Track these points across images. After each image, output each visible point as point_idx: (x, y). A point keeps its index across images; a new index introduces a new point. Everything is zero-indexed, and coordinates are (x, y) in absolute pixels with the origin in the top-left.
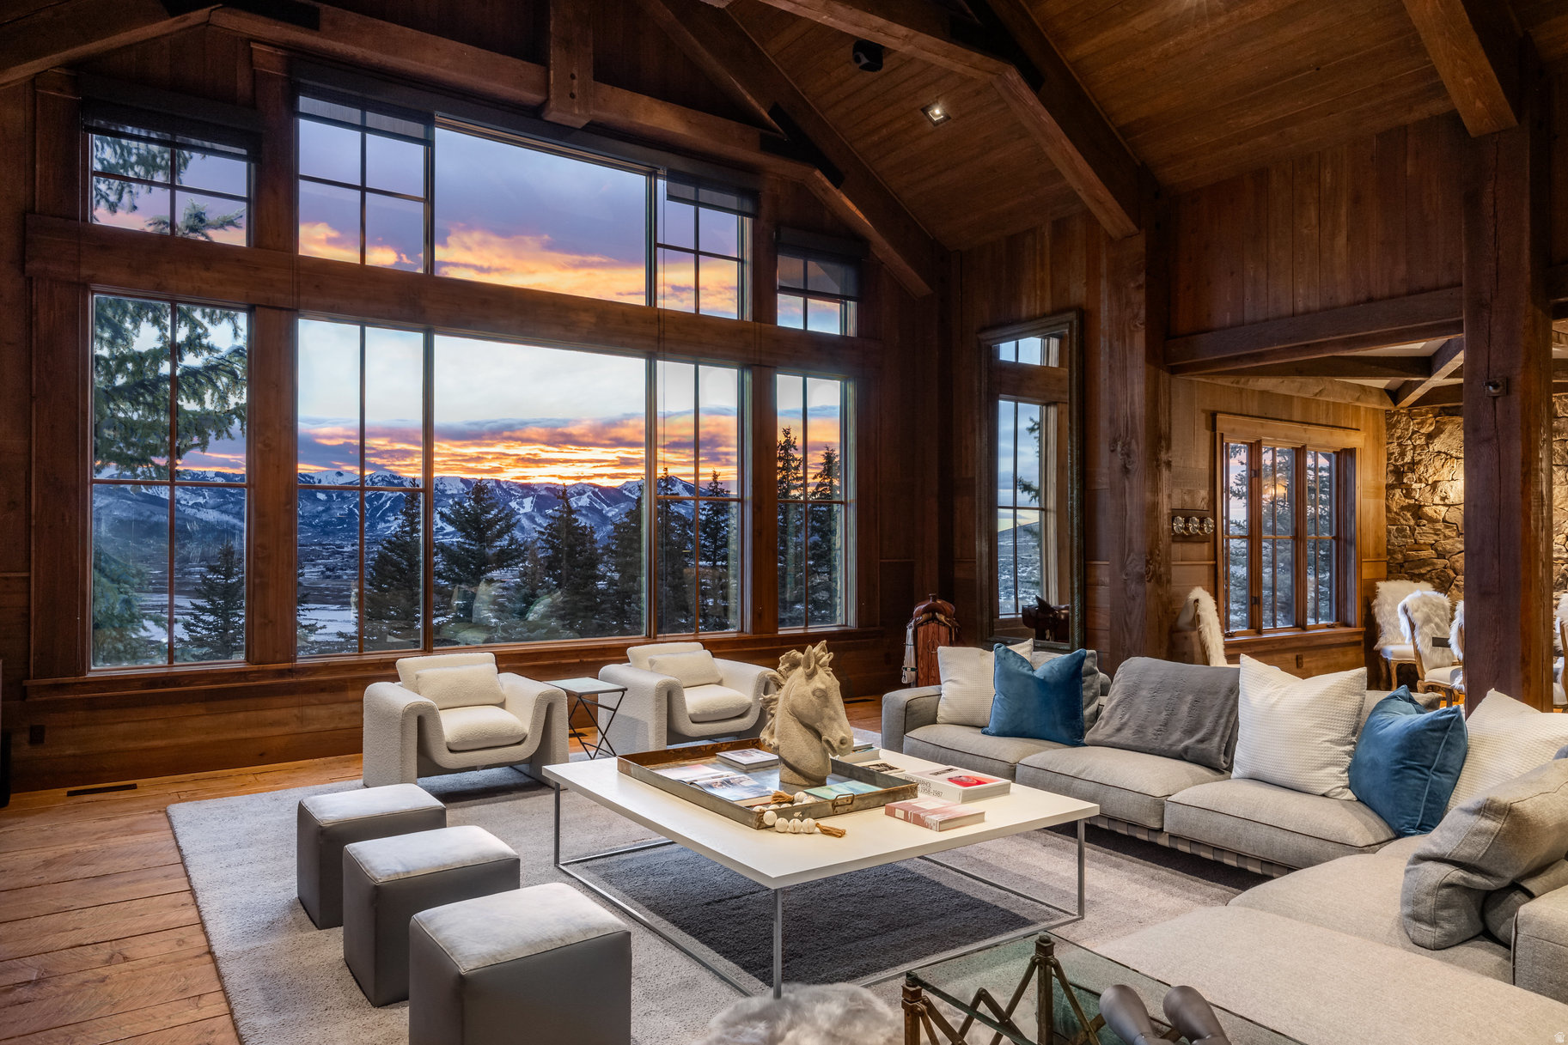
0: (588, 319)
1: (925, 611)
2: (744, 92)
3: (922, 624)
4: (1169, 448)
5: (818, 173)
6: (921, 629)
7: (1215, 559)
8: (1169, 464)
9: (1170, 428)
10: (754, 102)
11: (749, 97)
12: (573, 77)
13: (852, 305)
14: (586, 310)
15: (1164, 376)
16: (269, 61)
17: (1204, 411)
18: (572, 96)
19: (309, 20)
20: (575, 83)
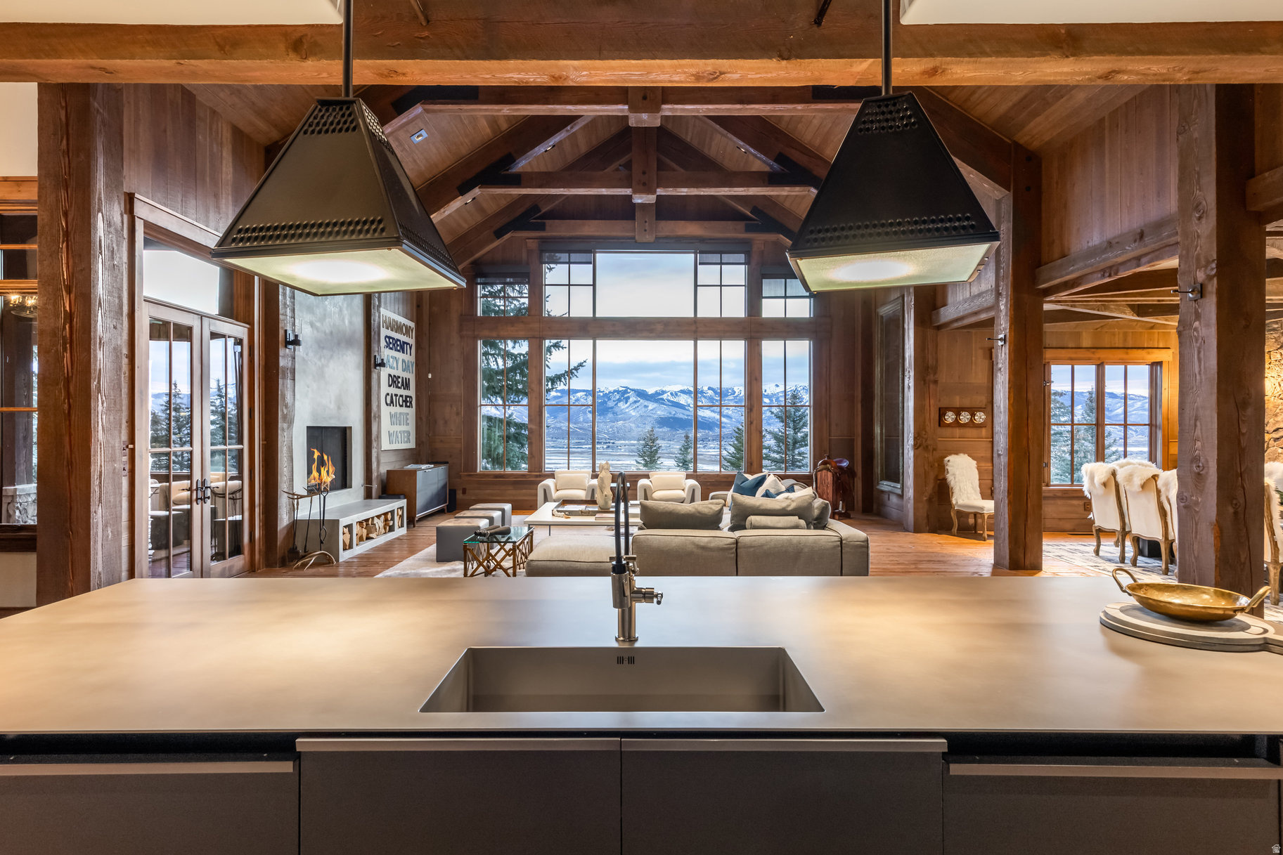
0: (659, 327)
1: (822, 464)
2: (737, 206)
3: (819, 471)
4: (935, 373)
5: (782, 236)
6: (819, 473)
7: (993, 438)
8: (936, 382)
9: (937, 361)
10: (742, 209)
11: (739, 207)
12: (646, 222)
13: (812, 299)
14: (659, 323)
15: (930, 332)
16: (533, 244)
17: (981, 348)
18: (645, 230)
19: (542, 227)
20: (647, 224)
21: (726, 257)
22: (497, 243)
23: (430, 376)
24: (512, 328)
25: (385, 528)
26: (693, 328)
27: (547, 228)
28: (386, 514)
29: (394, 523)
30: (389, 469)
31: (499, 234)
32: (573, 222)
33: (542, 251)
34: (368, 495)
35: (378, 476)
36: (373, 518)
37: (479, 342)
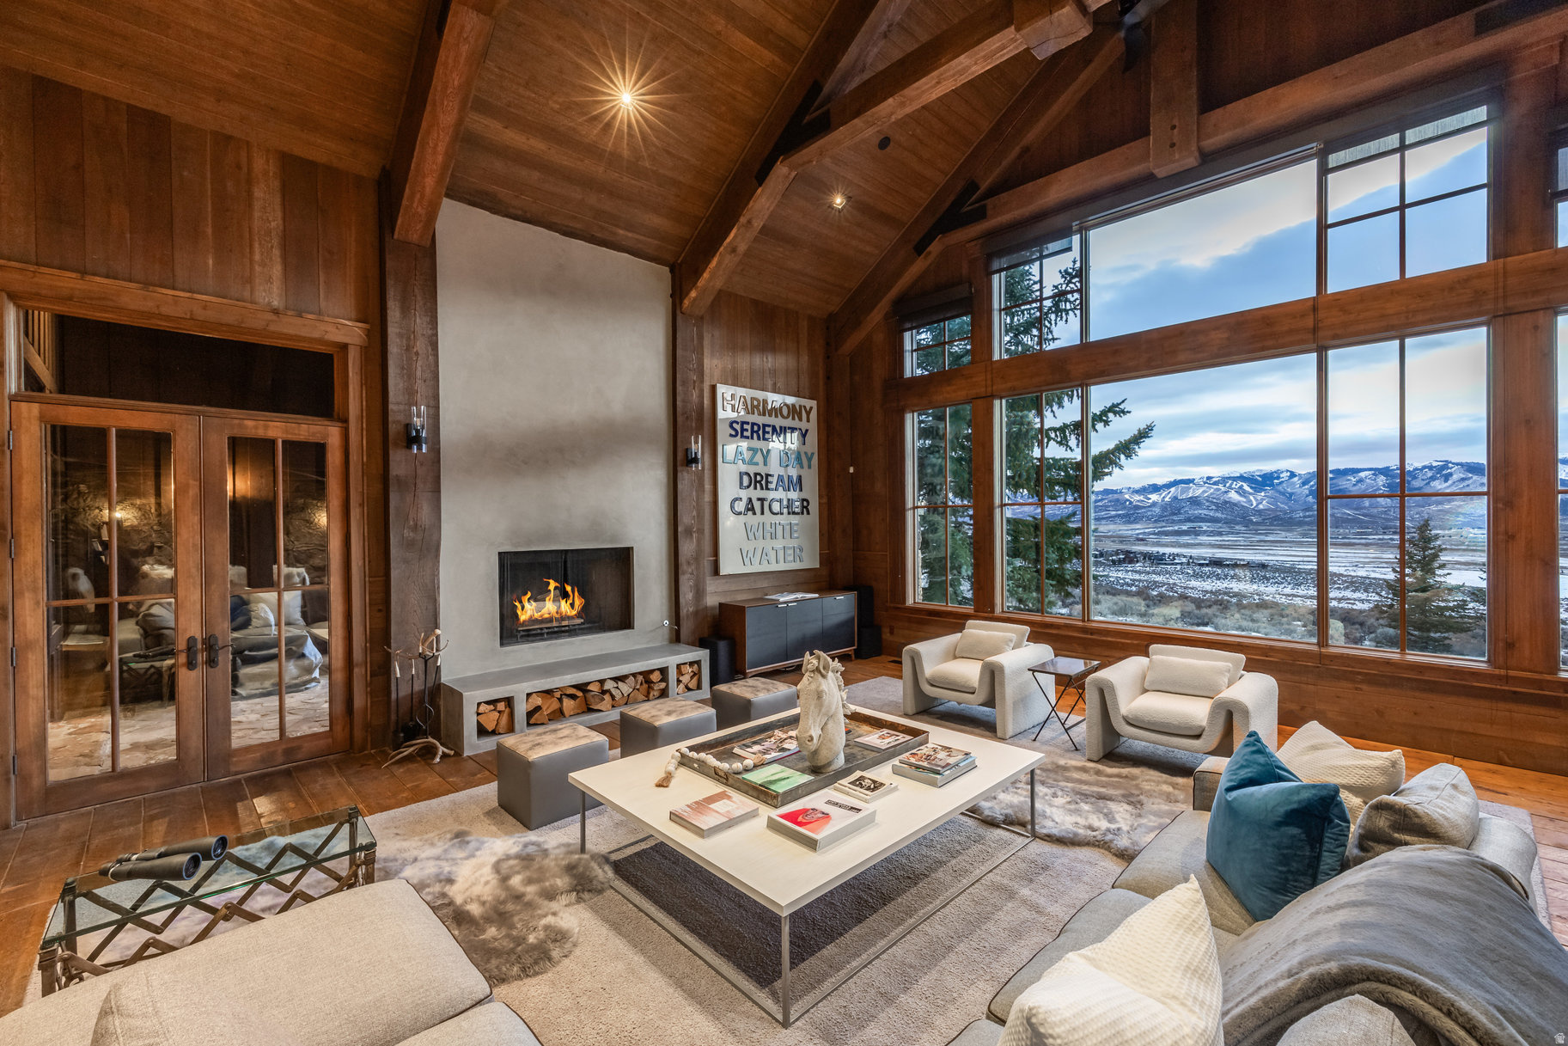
12: (1174, 127)
18: (1173, 146)
19: (980, 215)
20: (1175, 131)
21: (1412, 135)
22: (919, 266)
23: (851, 470)
24: (948, 388)
25: (647, 695)
26: (1309, 322)
27: (989, 212)
28: (646, 674)
29: (667, 686)
30: (723, 601)
31: (920, 248)
32: (1030, 186)
33: (990, 257)
34: (676, 638)
35: (696, 613)
36: (602, 682)
37: (908, 417)
